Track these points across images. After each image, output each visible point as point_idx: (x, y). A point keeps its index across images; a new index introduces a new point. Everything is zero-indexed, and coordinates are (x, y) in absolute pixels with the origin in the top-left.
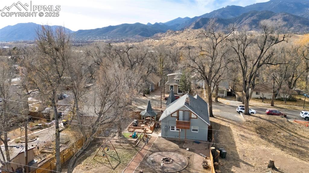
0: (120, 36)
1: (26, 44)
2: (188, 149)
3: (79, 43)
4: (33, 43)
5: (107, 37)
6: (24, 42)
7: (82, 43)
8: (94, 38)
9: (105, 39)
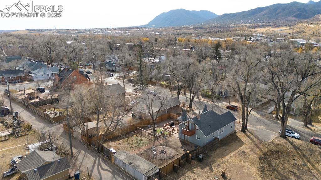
0: (268, 19)
1: (174, 30)
2: (183, 149)
3: (221, 28)
4: (179, 29)
5: (253, 20)
6: (173, 28)
7: (223, 28)
8: (237, 22)
9: (250, 23)
